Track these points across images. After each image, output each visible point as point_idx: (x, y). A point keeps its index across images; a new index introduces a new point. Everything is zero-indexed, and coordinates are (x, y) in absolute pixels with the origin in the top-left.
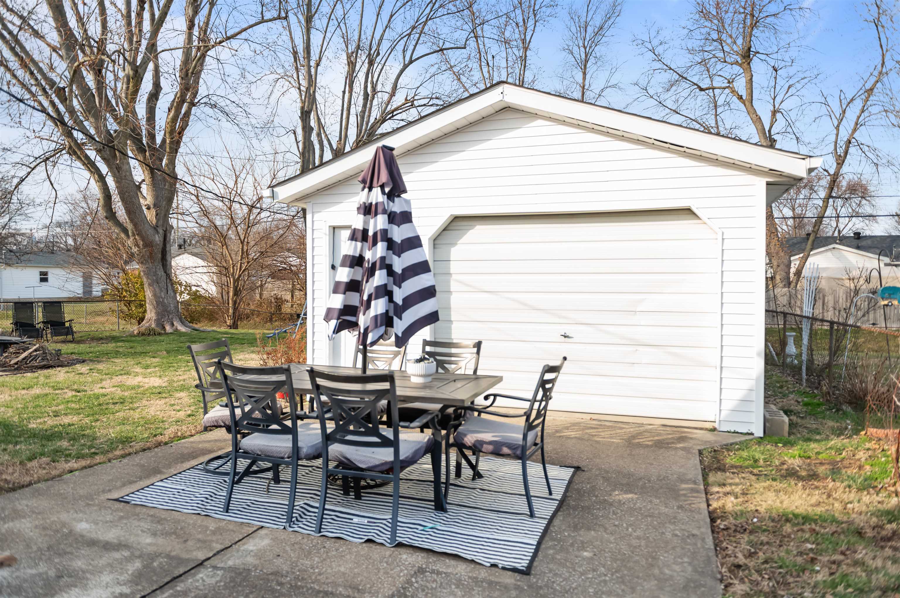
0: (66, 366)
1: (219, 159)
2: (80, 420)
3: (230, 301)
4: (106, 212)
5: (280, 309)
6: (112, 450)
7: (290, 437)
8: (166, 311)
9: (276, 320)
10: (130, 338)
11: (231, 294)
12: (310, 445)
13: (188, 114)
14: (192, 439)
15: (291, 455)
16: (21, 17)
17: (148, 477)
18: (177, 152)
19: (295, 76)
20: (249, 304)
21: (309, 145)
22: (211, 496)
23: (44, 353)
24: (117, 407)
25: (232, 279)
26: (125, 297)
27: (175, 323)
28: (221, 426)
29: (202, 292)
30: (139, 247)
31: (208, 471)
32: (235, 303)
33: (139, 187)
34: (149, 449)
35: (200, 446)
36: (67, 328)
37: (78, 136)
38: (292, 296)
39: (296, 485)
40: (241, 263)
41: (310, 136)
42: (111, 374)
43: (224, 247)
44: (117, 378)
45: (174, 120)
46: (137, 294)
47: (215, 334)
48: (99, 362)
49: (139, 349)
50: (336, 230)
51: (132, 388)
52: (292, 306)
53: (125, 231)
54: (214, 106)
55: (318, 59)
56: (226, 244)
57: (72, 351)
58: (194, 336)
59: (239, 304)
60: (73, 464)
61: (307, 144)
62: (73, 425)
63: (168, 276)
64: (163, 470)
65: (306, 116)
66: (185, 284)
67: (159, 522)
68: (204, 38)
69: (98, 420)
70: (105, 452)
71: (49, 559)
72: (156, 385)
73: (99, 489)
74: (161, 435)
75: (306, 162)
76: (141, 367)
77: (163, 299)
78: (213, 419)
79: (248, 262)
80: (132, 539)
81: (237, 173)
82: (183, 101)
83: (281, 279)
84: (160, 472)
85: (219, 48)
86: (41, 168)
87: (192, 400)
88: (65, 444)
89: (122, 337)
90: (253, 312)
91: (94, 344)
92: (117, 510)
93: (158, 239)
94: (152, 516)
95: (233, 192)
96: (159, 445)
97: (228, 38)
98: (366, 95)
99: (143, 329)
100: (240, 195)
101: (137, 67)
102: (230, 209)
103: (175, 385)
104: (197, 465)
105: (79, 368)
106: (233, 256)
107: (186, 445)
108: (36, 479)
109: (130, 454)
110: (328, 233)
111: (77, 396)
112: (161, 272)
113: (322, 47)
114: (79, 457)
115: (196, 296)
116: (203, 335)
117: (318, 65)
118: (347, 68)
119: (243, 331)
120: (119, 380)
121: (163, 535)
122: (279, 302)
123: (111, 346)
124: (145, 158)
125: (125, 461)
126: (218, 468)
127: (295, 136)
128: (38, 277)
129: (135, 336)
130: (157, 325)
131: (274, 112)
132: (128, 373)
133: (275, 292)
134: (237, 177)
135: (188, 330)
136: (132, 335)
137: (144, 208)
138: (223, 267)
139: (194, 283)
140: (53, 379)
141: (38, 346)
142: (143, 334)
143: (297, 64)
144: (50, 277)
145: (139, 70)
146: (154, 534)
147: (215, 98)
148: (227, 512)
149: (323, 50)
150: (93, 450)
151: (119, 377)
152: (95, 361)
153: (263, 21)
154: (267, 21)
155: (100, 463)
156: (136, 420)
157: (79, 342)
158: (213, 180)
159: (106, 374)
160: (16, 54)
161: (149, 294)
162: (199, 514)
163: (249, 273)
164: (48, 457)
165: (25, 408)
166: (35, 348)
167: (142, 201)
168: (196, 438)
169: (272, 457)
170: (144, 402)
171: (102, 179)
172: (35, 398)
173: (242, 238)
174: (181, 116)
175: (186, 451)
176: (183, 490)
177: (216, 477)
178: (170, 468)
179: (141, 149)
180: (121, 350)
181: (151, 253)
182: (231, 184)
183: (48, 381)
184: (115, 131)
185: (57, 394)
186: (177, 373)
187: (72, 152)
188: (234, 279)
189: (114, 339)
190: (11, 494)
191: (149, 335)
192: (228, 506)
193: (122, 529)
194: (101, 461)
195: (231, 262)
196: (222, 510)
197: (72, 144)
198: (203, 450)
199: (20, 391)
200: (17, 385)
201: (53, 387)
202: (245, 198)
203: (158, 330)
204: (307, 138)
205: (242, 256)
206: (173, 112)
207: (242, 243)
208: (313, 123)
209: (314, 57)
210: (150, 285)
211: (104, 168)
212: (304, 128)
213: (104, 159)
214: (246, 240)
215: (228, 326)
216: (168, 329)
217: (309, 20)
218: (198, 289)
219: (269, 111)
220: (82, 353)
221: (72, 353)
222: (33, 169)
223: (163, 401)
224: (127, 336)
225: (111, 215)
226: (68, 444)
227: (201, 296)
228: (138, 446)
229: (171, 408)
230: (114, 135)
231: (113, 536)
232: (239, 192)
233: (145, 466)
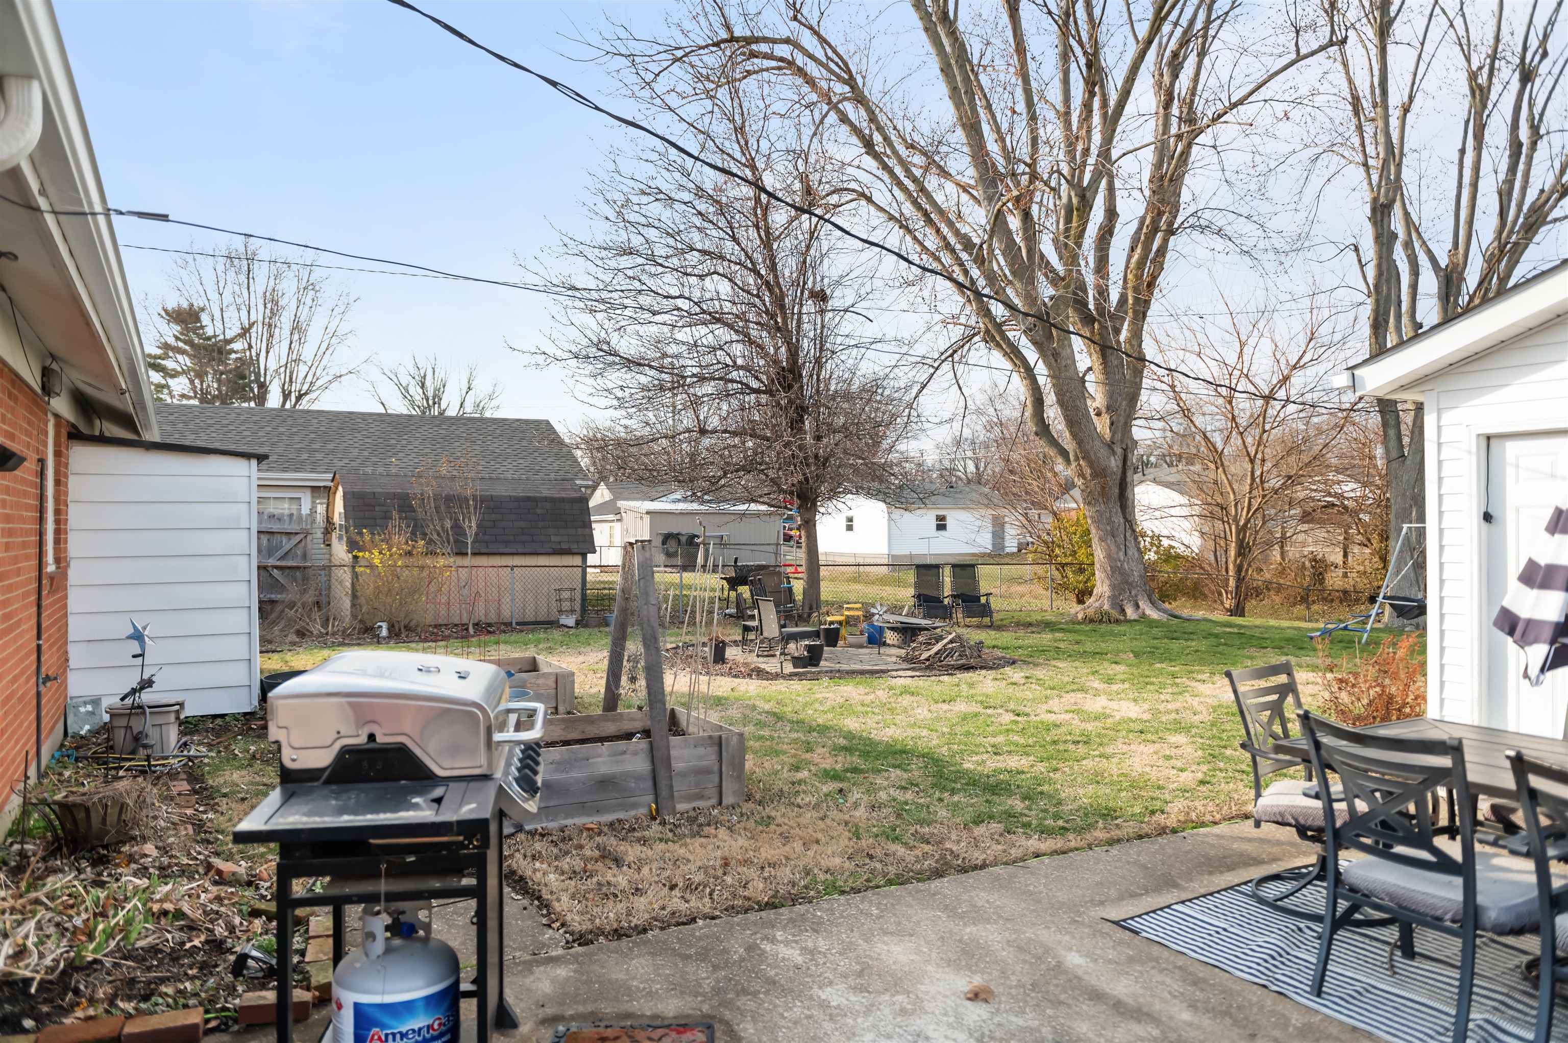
0: (991, 668)
1: (1211, 318)
2: (1032, 766)
3: (1231, 566)
4: (1037, 425)
5: (1322, 581)
6: (1092, 826)
7: (1459, 881)
8: (1127, 582)
9: (1314, 602)
10: (1071, 626)
11: (1232, 553)
12: (1504, 904)
13: (1162, 251)
14: (1216, 830)
15: (1459, 917)
16: (925, 154)
17: (1157, 890)
18: (1144, 316)
19: (1356, 140)
20: (1262, 570)
21: (1388, 269)
22: (1281, 956)
23: (962, 646)
24: (1082, 750)
25: (1233, 527)
26: (1057, 556)
27: (1140, 604)
28: (1290, 825)
29: (1181, 550)
30: (1084, 478)
31: (1261, 901)
32: (1239, 569)
33: (1082, 380)
34: (1148, 836)
35: (1235, 846)
36: (984, 605)
37: (998, 310)
38: (1345, 555)
39: (1472, 980)
40: (1250, 499)
41: (1390, 251)
42: (1060, 689)
43: (1220, 470)
44: (1068, 696)
45: (1141, 264)
46: (1075, 552)
47: (1209, 625)
48: (1036, 665)
49: (1089, 647)
50: (1492, 441)
51: (1096, 718)
52: (1345, 575)
53: (1064, 453)
54: (1203, 229)
55: (1406, 99)
56: (1222, 465)
57: (994, 643)
58: (1174, 628)
59: (1247, 570)
60: (1034, 843)
61: (1384, 267)
62: (1023, 772)
63: (1130, 523)
64: (1179, 881)
65: (1382, 213)
66: (1151, 534)
67: (1195, 983)
68: (1190, 118)
69: (1056, 770)
70: (1080, 831)
71: (1037, 1005)
72: (1133, 715)
73: (1084, 896)
74: (1163, 812)
75: (1382, 302)
76: (1101, 680)
77: (1122, 563)
78: (1275, 809)
79: (1264, 496)
80: (1157, 1007)
81: (1243, 338)
82: (1155, 230)
83: (1322, 522)
84: (1176, 886)
85: (1218, 127)
86: (946, 366)
87: (1200, 753)
88: (1018, 805)
89: (1061, 623)
90: (1268, 585)
91: (1021, 633)
92: (1120, 943)
93: (1114, 463)
94: (1180, 968)
95: (1236, 373)
96: (1162, 831)
97: (1234, 106)
98: (1516, 146)
99: (1091, 612)
100: (1247, 376)
101: (1084, 189)
102: (1230, 403)
103: (1164, 719)
104: (1239, 885)
105: (1011, 674)
106: (1235, 486)
107: (1209, 840)
108: (992, 858)
109: (1119, 841)
110: (1474, 449)
111: (1017, 722)
112: (1119, 519)
113: (1415, 75)
114: (1045, 832)
115: (1169, 556)
116: (1190, 627)
117: (1406, 110)
118: (1467, 102)
119: (1258, 622)
120: (1073, 701)
121: (1208, 1011)
122: (1320, 567)
123: (1046, 638)
124: (1092, 332)
125: (1115, 851)
126: (1281, 899)
127: (1358, 255)
128: (934, 523)
129: (1079, 623)
130: (1113, 606)
131: (1311, 217)
132: (1082, 690)
133: (1310, 549)
134: (1242, 345)
135: (1164, 617)
136: (1075, 622)
137: (1092, 413)
138: (1218, 505)
139: (1165, 532)
140: (979, 690)
141: (954, 634)
142: (1092, 621)
143: (1359, 119)
144: (949, 522)
145: (1088, 194)
146: (1193, 1006)
147: (1207, 215)
148: (1319, 996)
149: (1417, 82)
150: (1060, 823)
151: (1072, 694)
152: (1029, 663)
153: (1300, 58)
154: (1306, 56)
155: (1077, 849)
156: (1115, 778)
157: (999, 628)
158: (1199, 355)
159: (1053, 689)
160: (919, 207)
161: (1099, 554)
162: (1264, 986)
163: (1264, 516)
164: (1000, 822)
165: (953, 734)
166: (950, 637)
167: (1089, 402)
168: (1223, 829)
169: (1413, 911)
170: (1121, 747)
171: (1029, 373)
172: (963, 720)
173: (1252, 454)
174: (1152, 255)
175: (1212, 853)
176: (1225, 930)
177: (1278, 915)
178: (1191, 880)
179: (1088, 319)
180: (1062, 645)
181: (1103, 488)
182: (1232, 359)
183: (972, 692)
184: (1051, 298)
185: (989, 716)
186: (1162, 697)
187: (989, 338)
188: (1237, 526)
189: (1048, 626)
190: (962, 877)
191: (1101, 621)
192: (1321, 985)
193: (1137, 982)
194: (1078, 846)
195: (1232, 496)
196: (1308, 989)
197: (990, 326)
198: (1242, 855)
199: (940, 705)
200: (936, 696)
201: (982, 702)
202: (1257, 380)
203: (1115, 614)
204: (1384, 255)
205: (1252, 484)
206: (1139, 250)
207: (1252, 461)
208: (1397, 224)
209: (1396, 98)
210: (1101, 539)
211: (1031, 355)
212: (1378, 238)
213: (1035, 343)
214: (1259, 456)
215: (1227, 610)
216: (1130, 613)
217: (1384, 31)
218: (1173, 543)
219: (1302, 215)
220: (1008, 648)
221: (994, 647)
222: (937, 369)
223: (1151, 748)
224: (1067, 623)
225: (1044, 429)
226: (1022, 806)
227: (1178, 556)
228: (1129, 828)
229: (1167, 763)
230: (1050, 304)
231: (1125, 991)
232: (1245, 371)
233: (1148, 868)
